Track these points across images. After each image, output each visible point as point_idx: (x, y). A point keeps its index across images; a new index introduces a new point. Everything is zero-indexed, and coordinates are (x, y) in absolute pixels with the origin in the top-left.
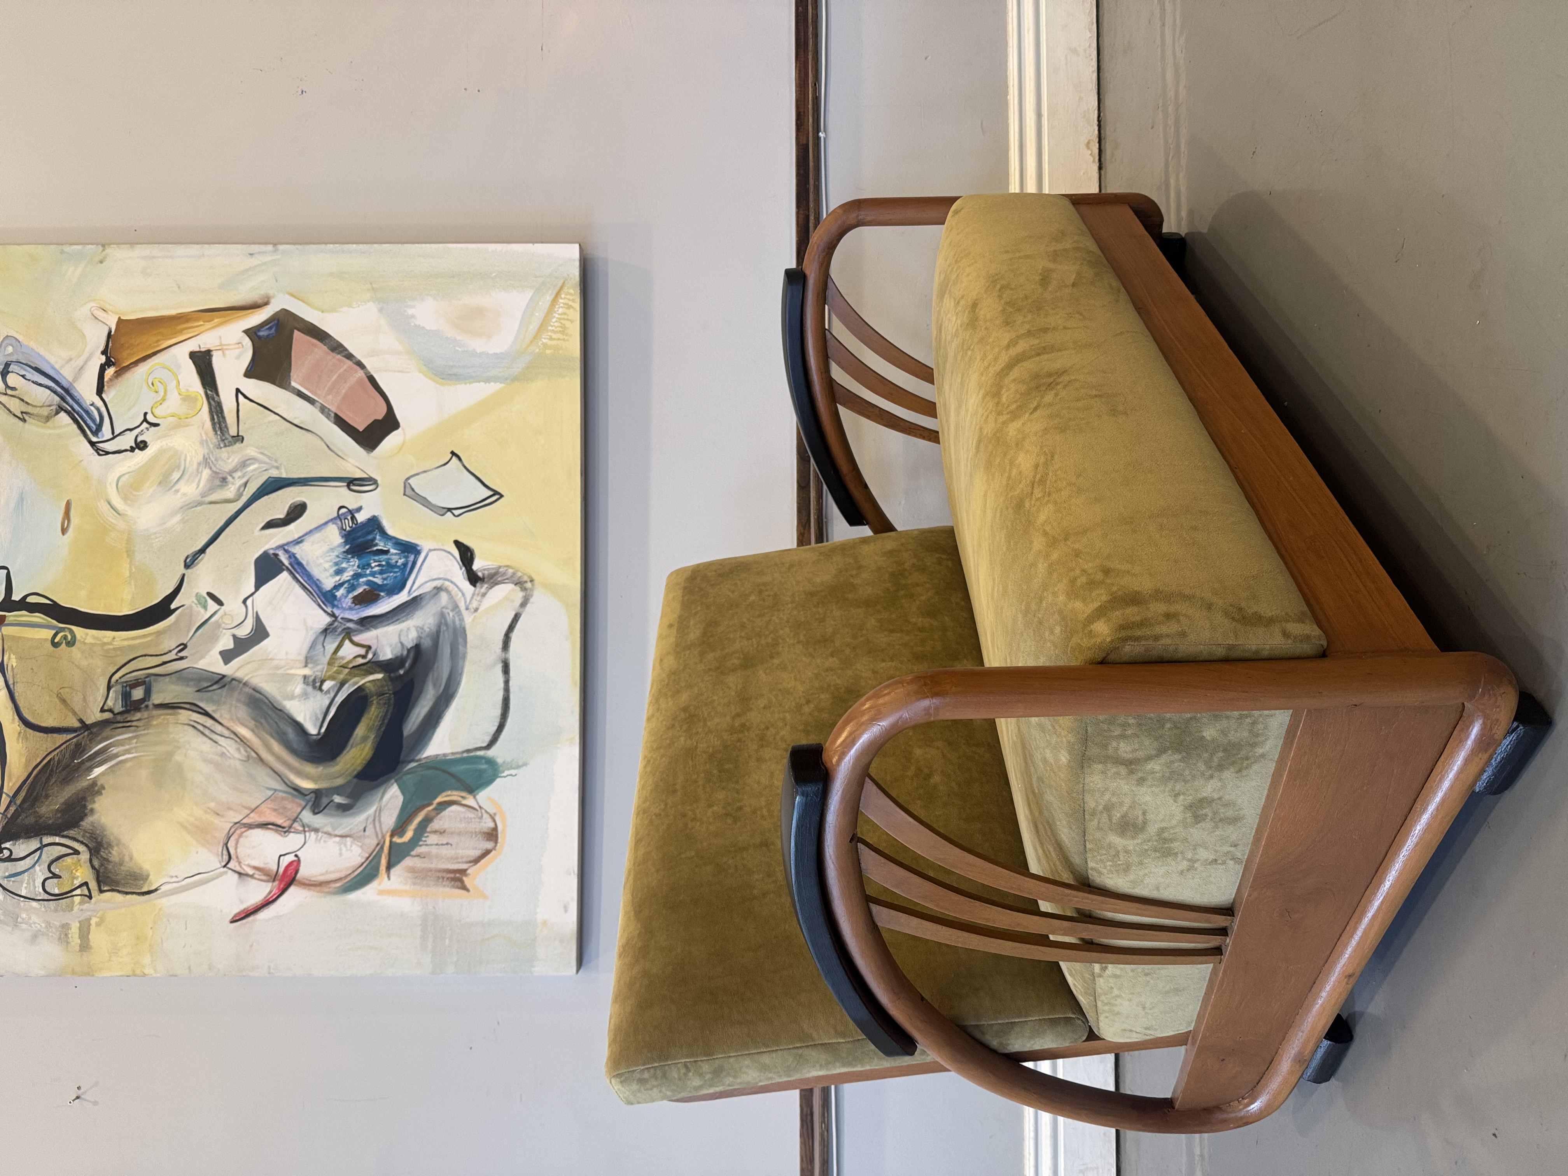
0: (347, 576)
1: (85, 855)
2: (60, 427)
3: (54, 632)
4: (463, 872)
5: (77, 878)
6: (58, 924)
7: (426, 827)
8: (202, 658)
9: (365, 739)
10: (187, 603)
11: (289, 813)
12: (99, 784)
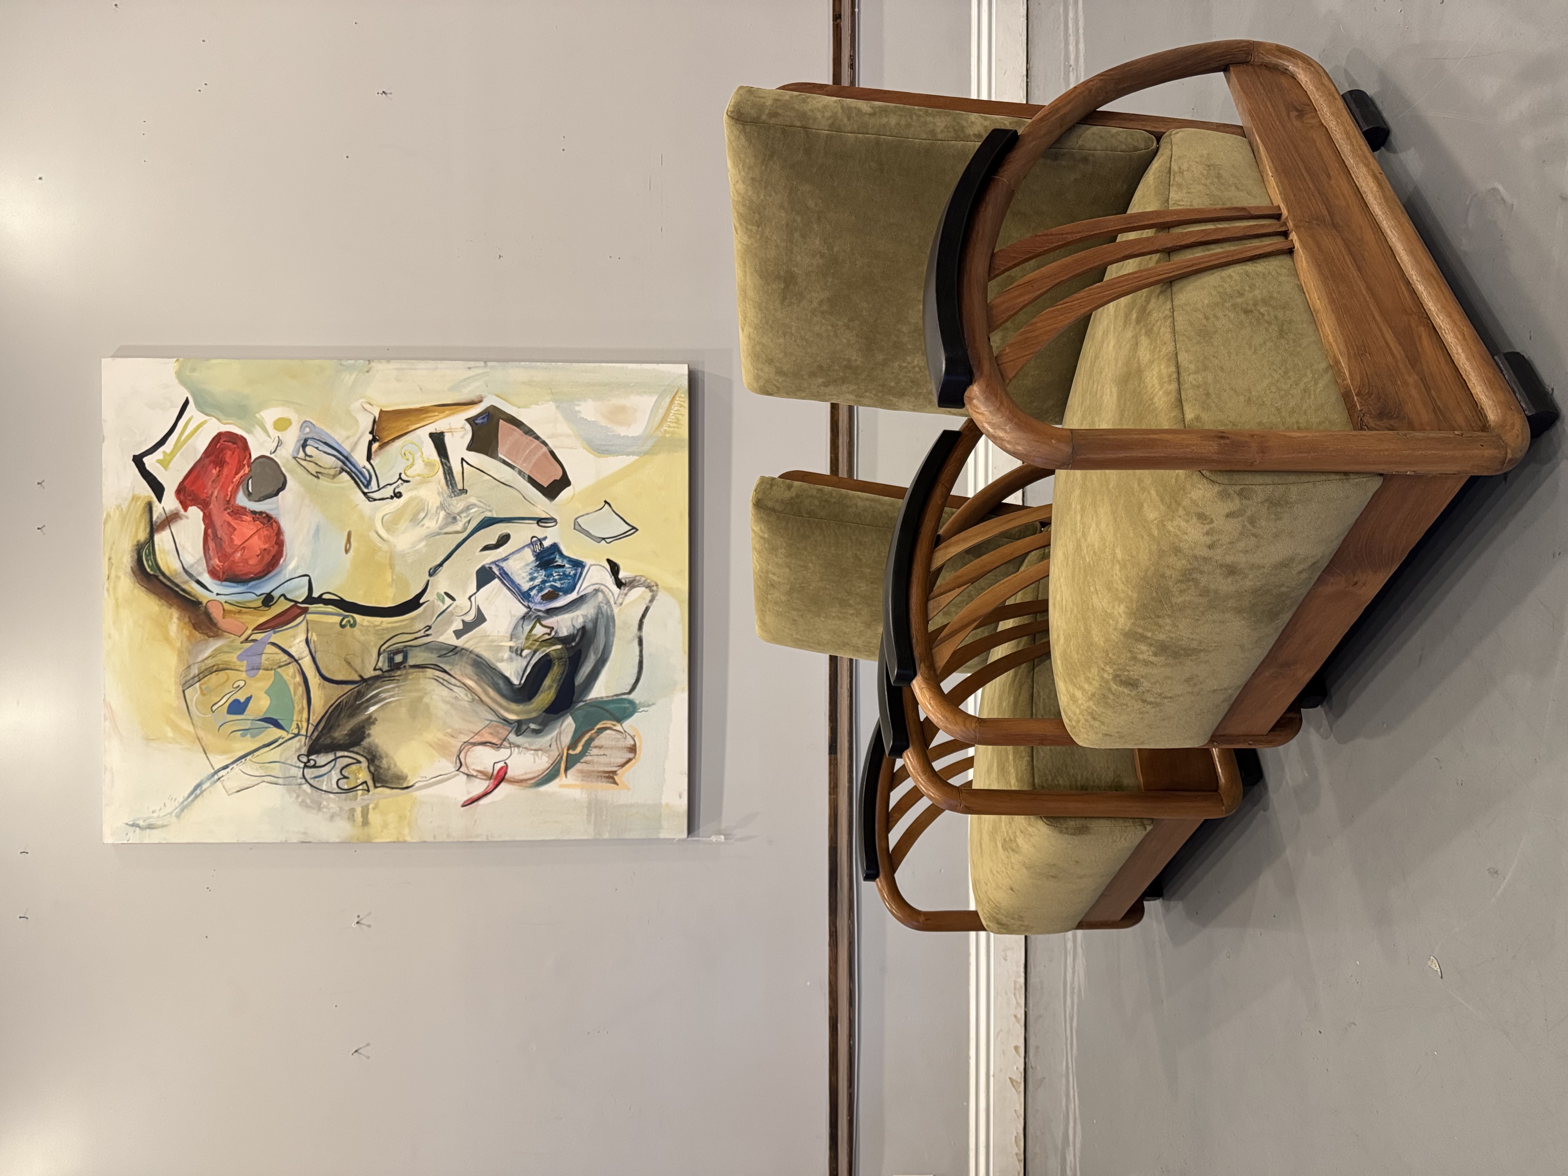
0: (537, 582)
1: (365, 764)
2: (343, 482)
3: (341, 618)
4: (615, 772)
5: (359, 779)
6: (347, 808)
7: (590, 744)
8: (442, 634)
9: (550, 687)
10: (431, 599)
11: (500, 736)
12: (373, 717)
